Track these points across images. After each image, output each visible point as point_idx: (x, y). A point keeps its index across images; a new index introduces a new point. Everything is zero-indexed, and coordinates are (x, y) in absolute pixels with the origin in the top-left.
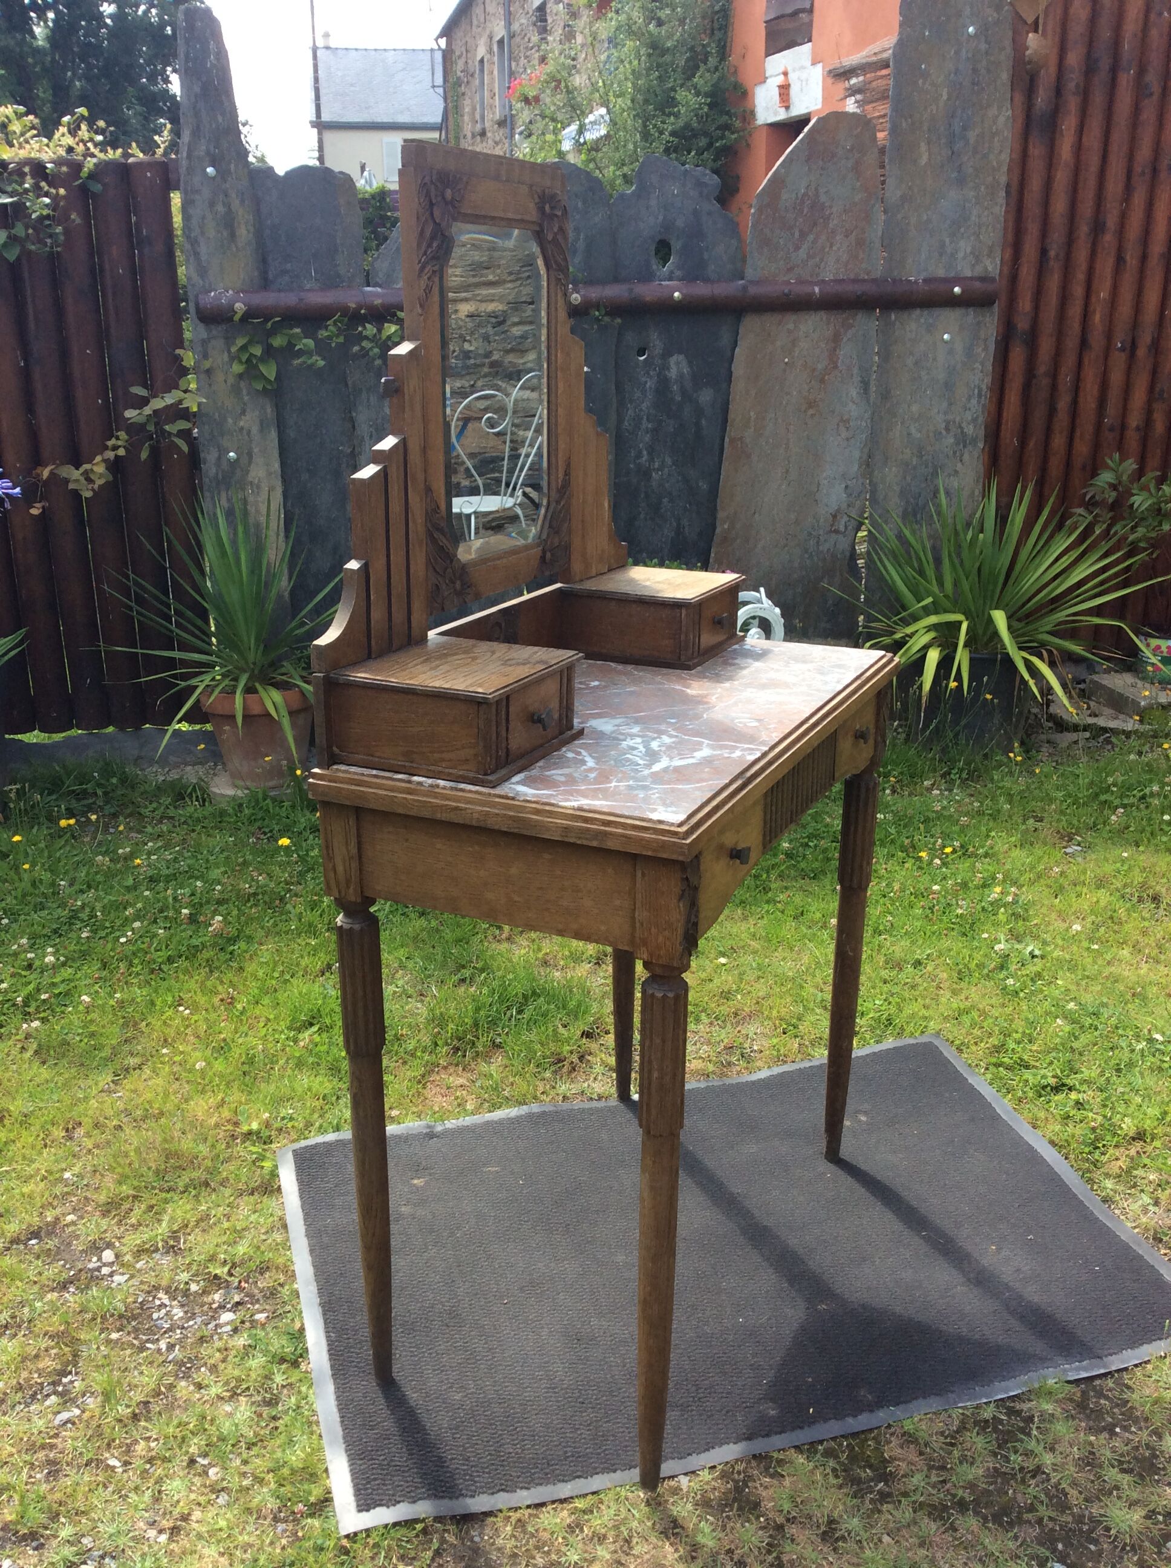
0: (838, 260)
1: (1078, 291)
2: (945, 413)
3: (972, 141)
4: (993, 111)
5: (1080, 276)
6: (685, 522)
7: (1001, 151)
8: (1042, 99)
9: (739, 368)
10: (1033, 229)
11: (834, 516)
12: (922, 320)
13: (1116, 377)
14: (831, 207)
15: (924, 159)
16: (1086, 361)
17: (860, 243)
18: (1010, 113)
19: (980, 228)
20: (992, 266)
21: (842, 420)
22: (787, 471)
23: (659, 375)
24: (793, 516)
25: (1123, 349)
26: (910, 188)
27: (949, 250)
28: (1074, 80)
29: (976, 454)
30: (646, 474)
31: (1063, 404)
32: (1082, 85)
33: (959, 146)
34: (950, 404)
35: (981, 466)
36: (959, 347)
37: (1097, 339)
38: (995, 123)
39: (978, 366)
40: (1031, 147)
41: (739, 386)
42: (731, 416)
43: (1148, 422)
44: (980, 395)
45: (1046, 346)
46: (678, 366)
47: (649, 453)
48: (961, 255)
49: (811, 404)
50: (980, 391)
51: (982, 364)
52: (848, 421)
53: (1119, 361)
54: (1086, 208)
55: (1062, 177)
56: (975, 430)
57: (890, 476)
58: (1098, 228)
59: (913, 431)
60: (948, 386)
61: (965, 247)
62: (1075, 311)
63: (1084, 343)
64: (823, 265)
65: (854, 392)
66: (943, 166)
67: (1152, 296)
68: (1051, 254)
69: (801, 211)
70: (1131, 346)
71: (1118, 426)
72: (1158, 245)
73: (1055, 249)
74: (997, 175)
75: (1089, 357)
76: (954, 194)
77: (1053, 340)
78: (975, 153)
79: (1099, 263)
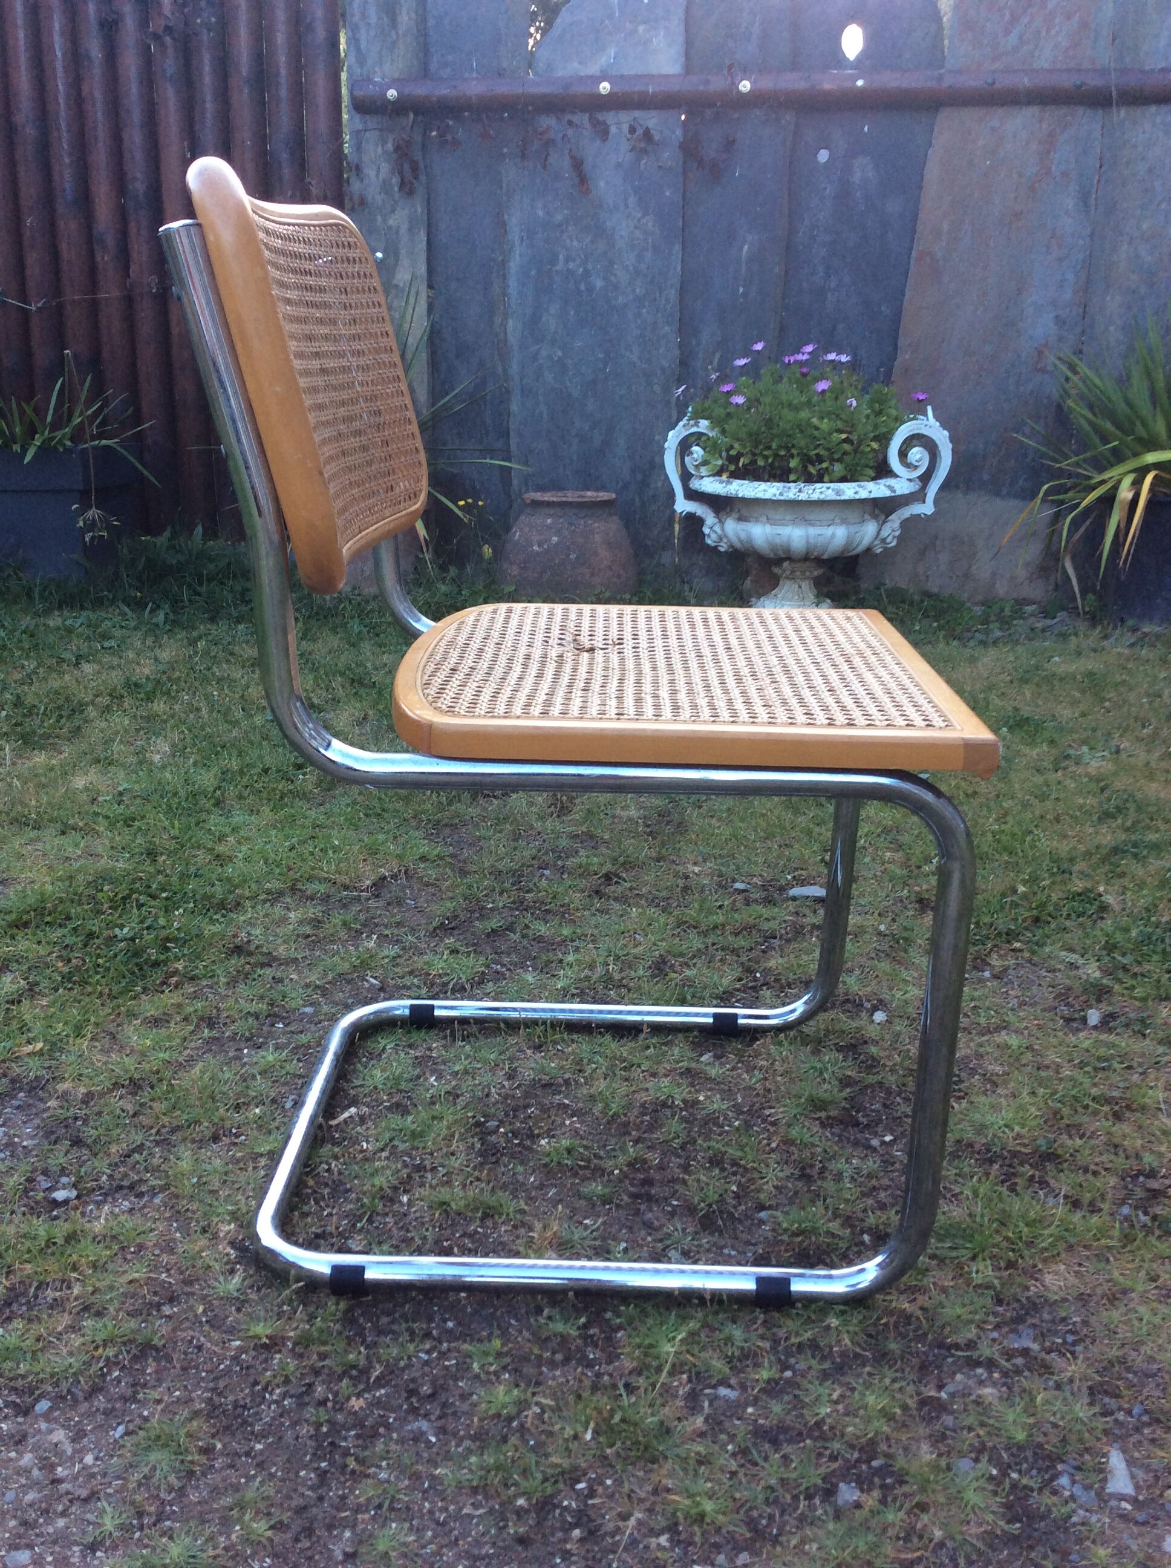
0: (1056, 47)
9: (933, 171)
11: (1041, 352)
17: (1084, 25)
21: (1054, 236)
23: (841, 180)
24: (989, 349)
30: (821, 295)
41: (930, 193)
42: (920, 226)
46: (863, 170)
47: (825, 270)
52: (1061, 237)
57: (1112, 306)
59: (1143, 253)
64: (1037, 53)
65: (1070, 203)
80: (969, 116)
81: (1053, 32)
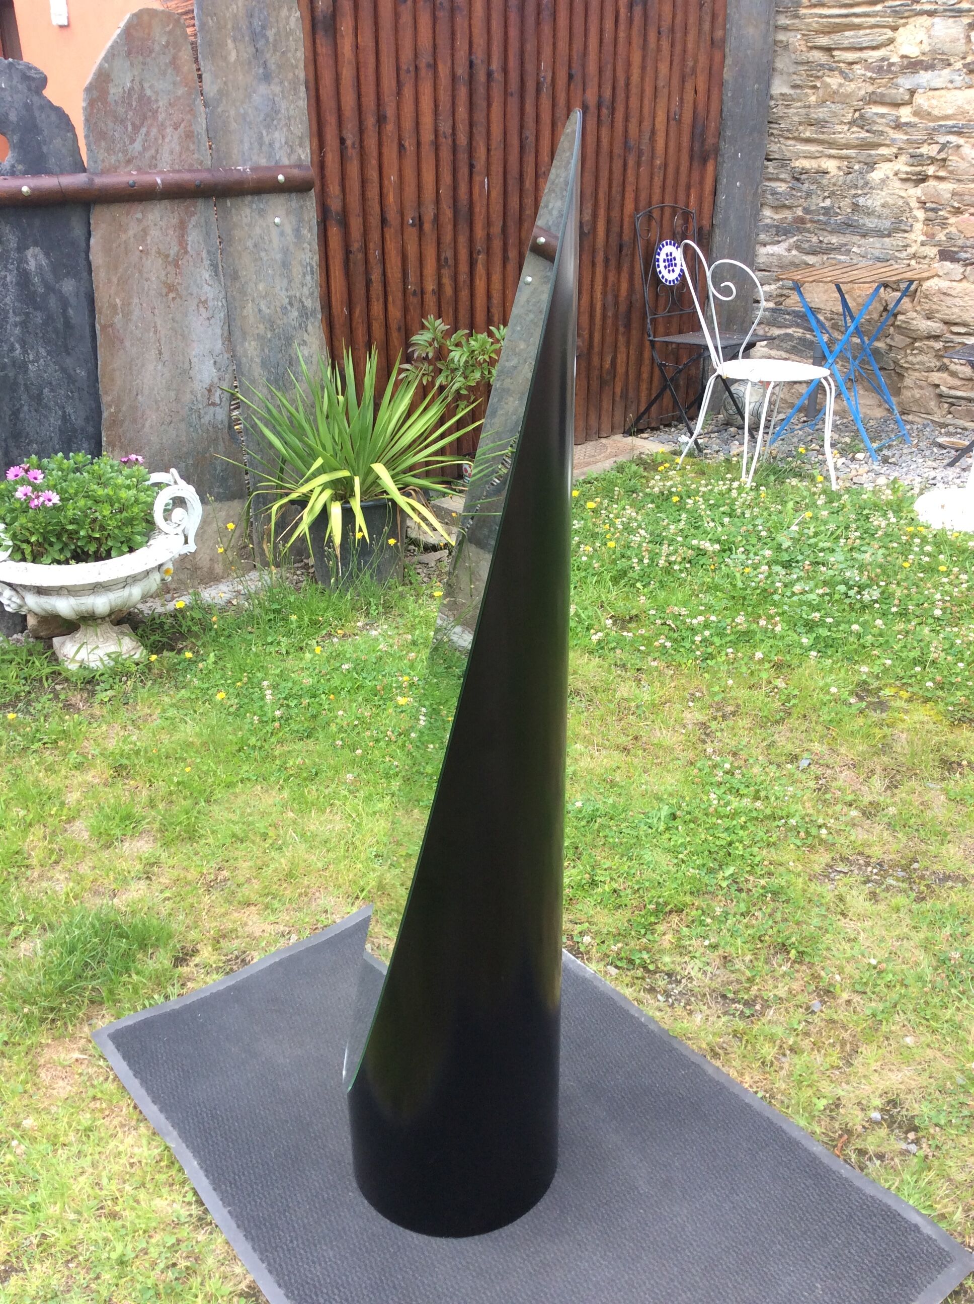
0: (172, 152)
1: (373, 175)
2: (287, 290)
3: (271, 39)
4: (284, 12)
5: (374, 162)
6: (69, 410)
7: (296, 50)
8: (322, 3)
9: (97, 257)
10: (331, 119)
11: (209, 391)
12: (254, 206)
13: (412, 250)
14: (157, 101)
15: (233, 57)
16: (387, 236)
17: (189, 135)
18: (298, 14)
19: (289, 119)
20: (305, 154)
21: (200, 302)
22: (160, 353)
23: (18, 269)
24: (173, 394)
25: (413, 225)
26: (225, 83)
27: (266, 140)
29: (317, 324)
30: (22, 367)
31: (376, 276)
33: (261, 44)
34: (290, 282)
35: (323, 335)
36: (288, 229)
37: (392, 215)
38: (287, 23)
39: (306, 245)
40: (318, 45)
41: (100, 276)
42: (98, 304)
43: (440, 285)
44: (312, 273)
45: (355, 224)
46: (35, 259)
47: (23, 347)
48: (277, 145)
49: (171, 288)
50: (312, 268)
51: (310, 244)
52: (206, 301)
53: (411, 234)
54: (369, 101)
55: (347, 74)
56: (313, 303)
57: (251, 349)
58: (381, 120)
59: (263, 307)
60: (285, 264)
61: (279, 137)
62: (373, 193)
63: (384, 221)
64: (158, 157)
65: (206, 275)
66: (250, 63)
67: (428, 177)
68: (349, 142)
69: (130, 105)
70: (419, 222)
71: (418, 291)
72: (427, 136)
73: (351, 139)
74: (297, 72)
75: (390, 233)
76: (263, 89)
77: (360, 220)
78: (275, 50)
79: (385, 150)
80: (117, 211)
81: (167, 140)
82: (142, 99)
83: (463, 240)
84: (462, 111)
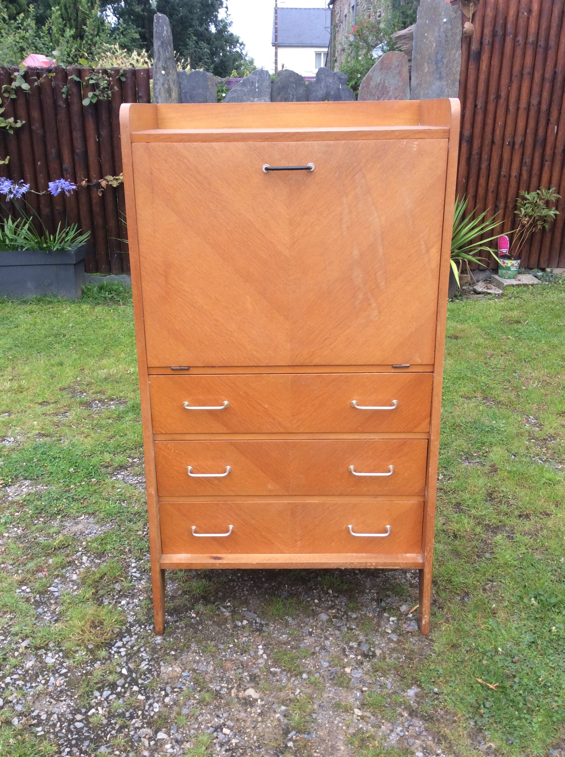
1: (490, 121)
3: (445, 63)
4: (454, 51)
5: (490, 116)
7: (457, 67)
8: (474, 47)
10: (470, 97)
13: (506, 157)
14: (390, 87)
15: (426, 70)
18: (461, 52)
19: (448, 96)
25: (509, 145)
26: (421, 81)
28: (487, 39)
31: (484, 165)
32: (491, 41)
33: (440, 64)
37: (498, 140)
38: (454, 56)
40: (470, 65)
43: (520, 174)
45: (476, 143)
53: (507, 149)
54: (493, 90)
55: (483, 77)
58: (498, 97)
62: (489, 130)
63: (493, 142)
66: (433, 72)
67: (521, 124)
68: (479, 107)
69: (378, 89)
70: (513, 145)
71: (507, 175)
72: (523, 104)
73: (480, 104)
74: (456, 76)
75: (495, 148)
76: (438, 83)
77: (479, 141)
78: (447, 67)
79: (498, 111)
82: (384, 87)
83: (537, 155)
84: (546, 94)
